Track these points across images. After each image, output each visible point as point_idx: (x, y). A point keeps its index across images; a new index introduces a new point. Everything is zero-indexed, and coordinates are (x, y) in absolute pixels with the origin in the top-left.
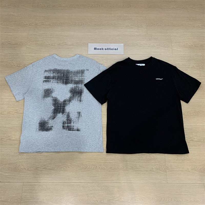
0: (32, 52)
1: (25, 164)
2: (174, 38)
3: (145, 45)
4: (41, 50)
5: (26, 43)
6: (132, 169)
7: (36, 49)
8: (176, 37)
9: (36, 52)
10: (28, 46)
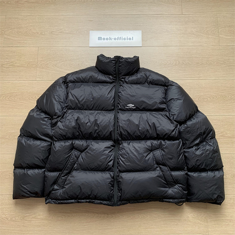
0: (12, 46)
1: (6, 212)
2: (221, 20)
3: (179, 32)
4: (25, 42)
5: (3, 32)
6: (158, 218)
7: (19, 41)
8: (225, 18)
9: (19, 46)
10: (6, 36)
